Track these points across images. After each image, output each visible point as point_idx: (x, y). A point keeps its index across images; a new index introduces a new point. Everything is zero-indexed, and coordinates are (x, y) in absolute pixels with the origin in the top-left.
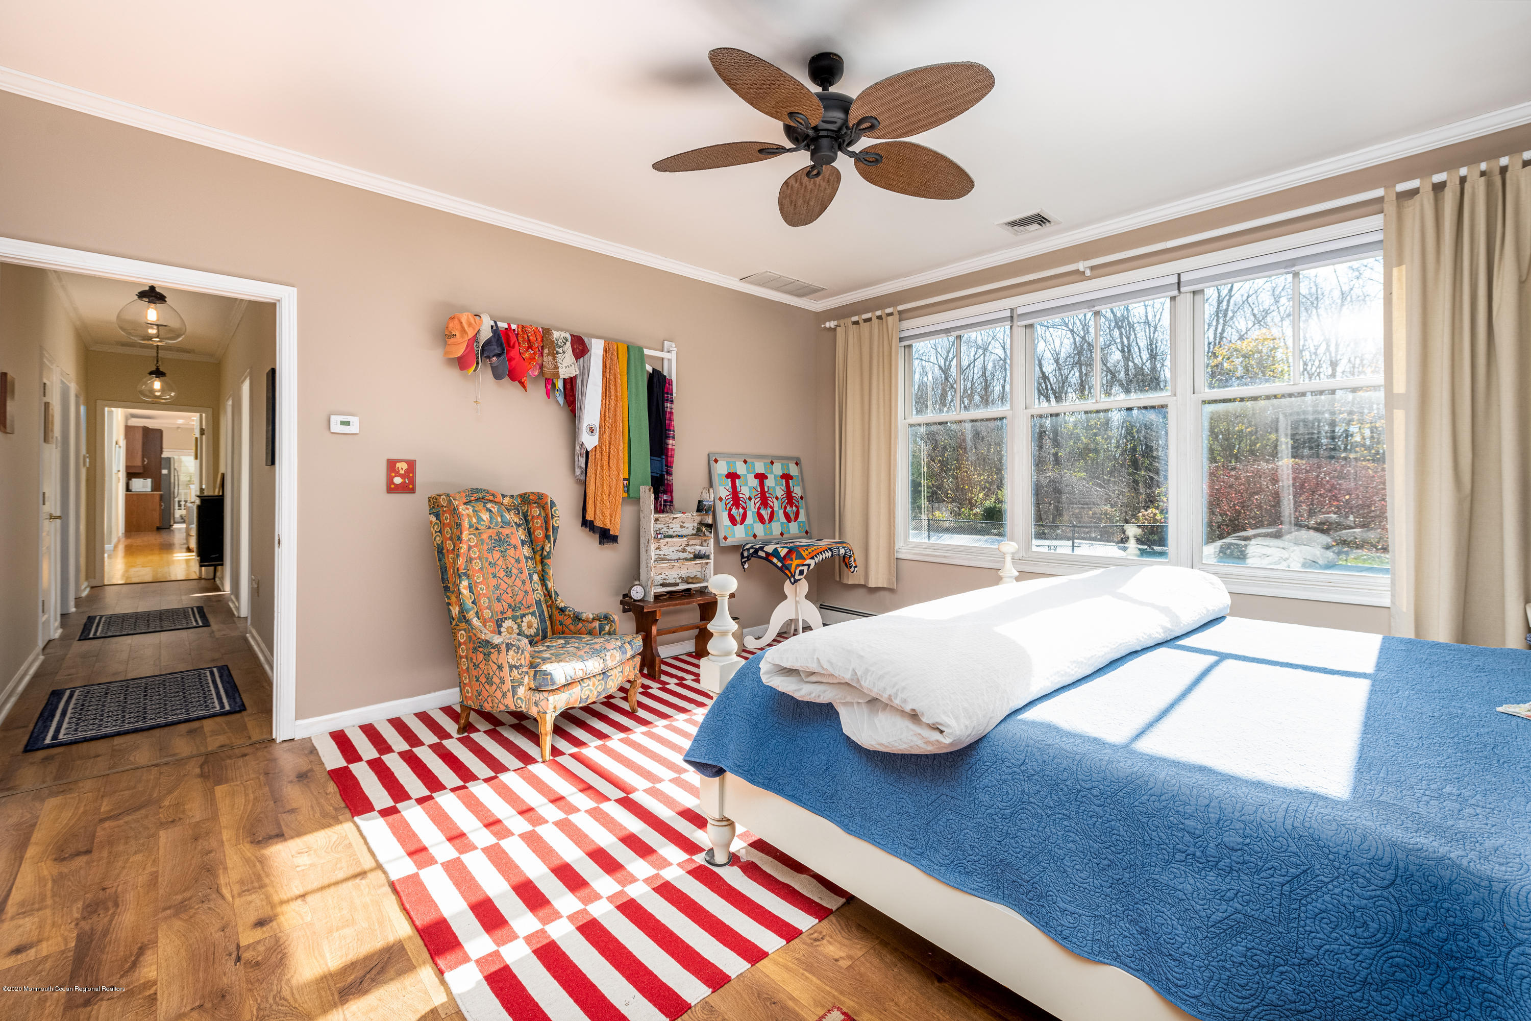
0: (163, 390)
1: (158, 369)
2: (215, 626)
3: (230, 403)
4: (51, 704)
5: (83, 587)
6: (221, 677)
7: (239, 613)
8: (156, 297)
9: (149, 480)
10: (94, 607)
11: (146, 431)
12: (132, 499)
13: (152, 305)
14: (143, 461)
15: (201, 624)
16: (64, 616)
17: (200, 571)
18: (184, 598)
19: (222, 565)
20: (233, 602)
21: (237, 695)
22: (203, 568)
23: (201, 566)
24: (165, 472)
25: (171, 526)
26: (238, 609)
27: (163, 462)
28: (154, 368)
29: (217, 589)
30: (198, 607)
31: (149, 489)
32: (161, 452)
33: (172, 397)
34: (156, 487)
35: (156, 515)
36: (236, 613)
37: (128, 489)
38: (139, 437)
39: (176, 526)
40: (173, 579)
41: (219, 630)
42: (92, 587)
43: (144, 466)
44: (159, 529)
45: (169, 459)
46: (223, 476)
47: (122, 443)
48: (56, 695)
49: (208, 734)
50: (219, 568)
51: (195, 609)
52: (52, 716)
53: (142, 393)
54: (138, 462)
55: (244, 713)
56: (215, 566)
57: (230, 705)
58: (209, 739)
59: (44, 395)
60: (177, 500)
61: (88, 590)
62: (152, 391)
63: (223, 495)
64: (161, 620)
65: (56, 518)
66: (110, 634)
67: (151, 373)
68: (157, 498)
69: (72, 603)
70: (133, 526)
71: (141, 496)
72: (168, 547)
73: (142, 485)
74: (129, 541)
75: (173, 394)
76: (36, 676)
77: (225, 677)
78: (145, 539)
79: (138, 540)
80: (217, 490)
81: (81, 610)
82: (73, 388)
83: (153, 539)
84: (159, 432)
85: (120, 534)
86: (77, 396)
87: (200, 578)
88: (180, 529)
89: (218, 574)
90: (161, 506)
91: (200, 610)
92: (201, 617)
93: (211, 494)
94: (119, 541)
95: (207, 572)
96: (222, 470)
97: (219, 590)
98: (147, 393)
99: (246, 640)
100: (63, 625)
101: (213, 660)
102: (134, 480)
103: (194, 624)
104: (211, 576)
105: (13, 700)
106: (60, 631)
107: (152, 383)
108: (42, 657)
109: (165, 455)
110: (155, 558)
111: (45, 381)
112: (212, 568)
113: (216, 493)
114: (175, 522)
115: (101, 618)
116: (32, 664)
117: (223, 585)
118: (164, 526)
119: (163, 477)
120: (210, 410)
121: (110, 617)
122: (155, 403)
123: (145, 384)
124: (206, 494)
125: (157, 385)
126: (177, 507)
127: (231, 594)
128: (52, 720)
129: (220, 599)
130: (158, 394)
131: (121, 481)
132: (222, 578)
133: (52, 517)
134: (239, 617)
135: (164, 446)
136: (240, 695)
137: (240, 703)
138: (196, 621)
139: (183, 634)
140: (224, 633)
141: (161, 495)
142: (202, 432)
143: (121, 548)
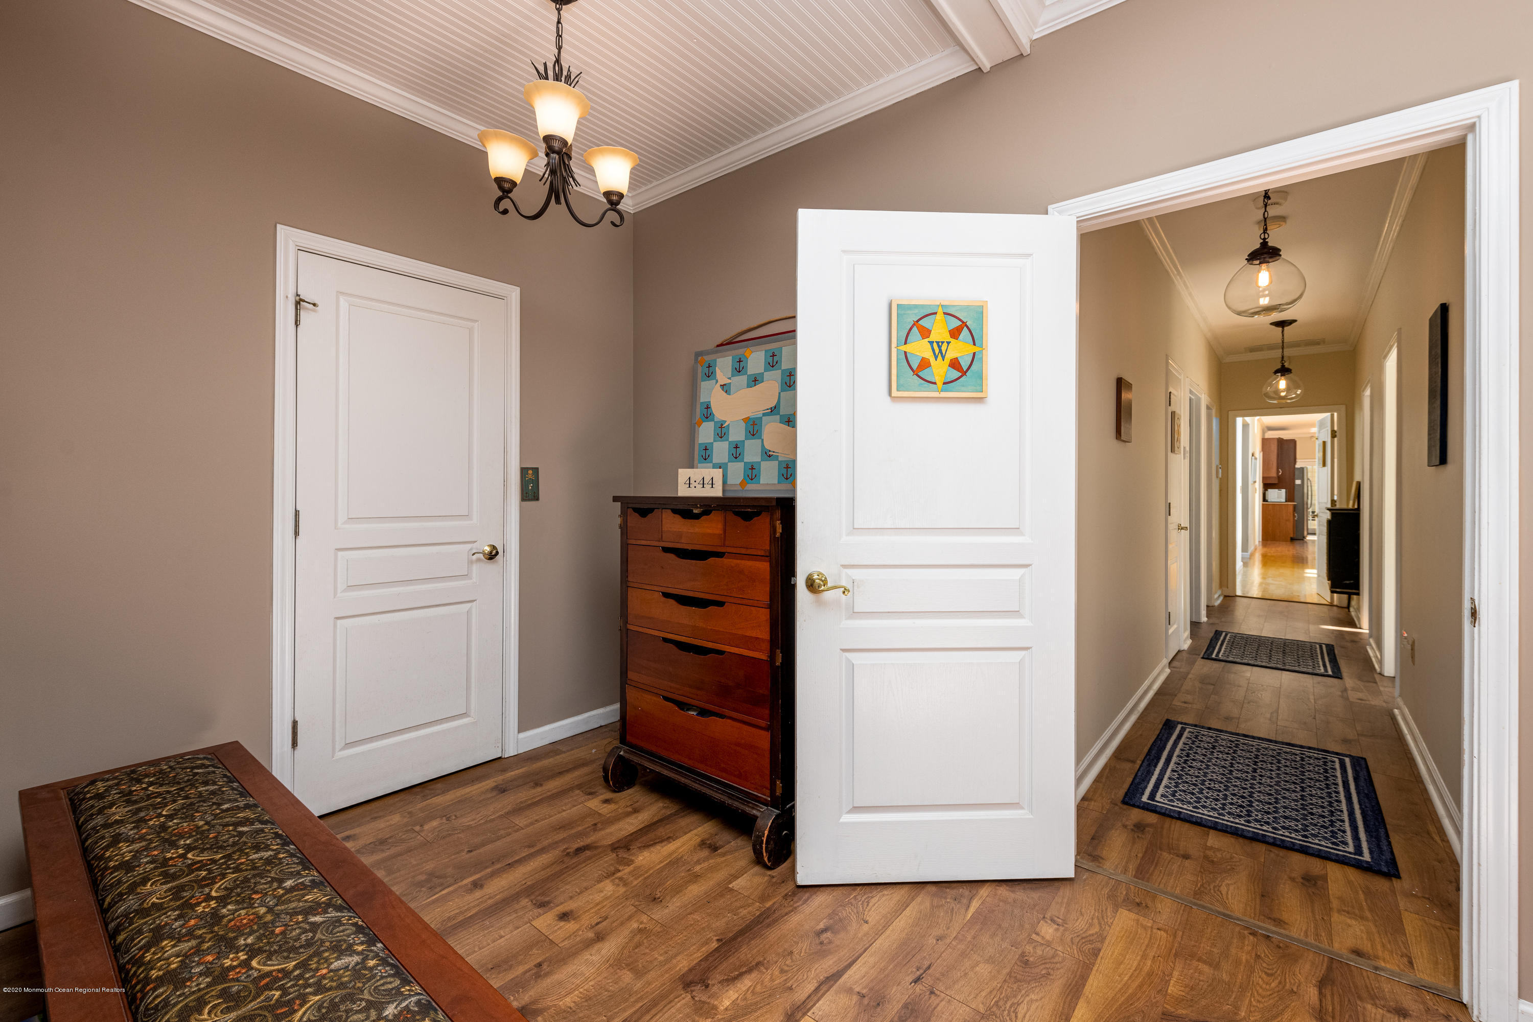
0: (1288, 389)
1: (1283, 366)
2: (1349, 681)
3: (1368, 392)
4: (1161, 740)
5: (1216, 596)
6: (1356, 779)
7: (1381, 667)
8: (1268, 253)
9: (1283, 491)
10: (1223, 620)
11: (1281, 442)
12: (1268, 509)
13: (1264, 266)
14: (1278, 472)
15: (1330, 673)
16: (1195, 625)
17: (1332, 598)
18: (1312, 627)
19: (1358, 594)
20: (1372, 648)
21: (1382, 831)
22: (1335, 595)
23: (1332, 592)
24: (1298, 482)
25: (1304, 537)
26: (1381, 662)
27: (1297, 473)
28: (1279, 366)
29: (1352, 624)
30: (1327, 645)
31: (1283, 500)
32: (1295, 462)
33: (1298, 395)
34: (1290, 498)
35: (1290, 525)
36: (1377, 666)
37: (1264, 500)
38: (1274, 448)
39: (1309, 538)
40: (1302, 600)
41: (1353, 689)
42: (1225, 596)
43: (1279, 477)
44: (1292, 539)
45: (1302, 469)
46: (1359, 485)
47: (1259, 455)
48: (1169, 726)
49: (1335, 904)
50: (1355, 597)
51: (1324, 646)
52: (1158, 758)
53: (1267, 395)
54: (1273, 473)
55: (1396, 883)
56: (1350, 594)
57: (1371, 852)
58: (1336, 917)
59: (1170, 405)
60: (1310, 510)
61: (1221, 598)
62: (1277, 392)
63: (1359, 509)
64: (1284, 653)
65: (1185, 528)
66: (1231, 659)
67: (1276, 372)
68: (1291, 509)
69: (1204, 612)
70: (1270, 535)
71: (1276, 506)
72: (1300, 561)
73: (1277, 496)
74: (1265, 549)
75: (1299, 392)
76: (1159, 693)
77: (1362, 783)
78: (1279, 549)
79: (1272, 550)
80: (1351, 503)
81: (1212, 621)
82: (1204, 400)
83: (1286, 549)
84: (1294, 442)
85: (1257, 543)
86: (1208, 408)
87: (1331, 605)
88: (1313, 541)
89: (1353, 603)
90: (1294, 516)
91: (1330, 649)
92: (1330, 662)
93: (1344, 507)
94: (1256, 549)
95: (1339, 599)
96: (1357, 477)
97: (1355, 626)
98: (1272, 395)
99: (1393, 718)
100: (1193, 635)
101: (1345, 741)
102: (1269, 490)
103: (1322, 670)
104: (1345, 604)
105: (1133, 718)
106: (1189, 642)
107: (1278, 382)
108: (1168, 671)
109: (1298, 466)
110: (1287, 571)
111: (1171, 390)
112: (1345, 596)
113: (1350, 506)
114: (1308, 534)
115: (1226, 635)
116: (1159, 675)
117: (1359, 619)
118: (1297, 537)
119: (1296, 487)
120: (1343, 408)
121: (1235, 636)
122: (1284, 407)
123: (1271, 385)
124: (1338, 506)
125: (1282, 384)
126: (1310, 518)
127: (1371, 635)
128: (1155, 766)
129: (1355, 639)
130: (1283, 394)
131: (1258, 491)
132: (1358, 610)
133: (1181, 528)
134: (1381, 674)
135: (1298, 456)
136: (1387, 836)
137: (1387, 856)
138: (1325, 666)
139: (1307, 681)
140: (1360, 695)
141: (1295, 506)
142: (1334, 434)
143: (1258, 557)
